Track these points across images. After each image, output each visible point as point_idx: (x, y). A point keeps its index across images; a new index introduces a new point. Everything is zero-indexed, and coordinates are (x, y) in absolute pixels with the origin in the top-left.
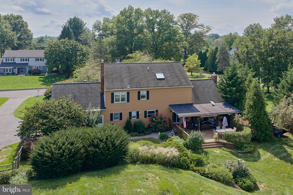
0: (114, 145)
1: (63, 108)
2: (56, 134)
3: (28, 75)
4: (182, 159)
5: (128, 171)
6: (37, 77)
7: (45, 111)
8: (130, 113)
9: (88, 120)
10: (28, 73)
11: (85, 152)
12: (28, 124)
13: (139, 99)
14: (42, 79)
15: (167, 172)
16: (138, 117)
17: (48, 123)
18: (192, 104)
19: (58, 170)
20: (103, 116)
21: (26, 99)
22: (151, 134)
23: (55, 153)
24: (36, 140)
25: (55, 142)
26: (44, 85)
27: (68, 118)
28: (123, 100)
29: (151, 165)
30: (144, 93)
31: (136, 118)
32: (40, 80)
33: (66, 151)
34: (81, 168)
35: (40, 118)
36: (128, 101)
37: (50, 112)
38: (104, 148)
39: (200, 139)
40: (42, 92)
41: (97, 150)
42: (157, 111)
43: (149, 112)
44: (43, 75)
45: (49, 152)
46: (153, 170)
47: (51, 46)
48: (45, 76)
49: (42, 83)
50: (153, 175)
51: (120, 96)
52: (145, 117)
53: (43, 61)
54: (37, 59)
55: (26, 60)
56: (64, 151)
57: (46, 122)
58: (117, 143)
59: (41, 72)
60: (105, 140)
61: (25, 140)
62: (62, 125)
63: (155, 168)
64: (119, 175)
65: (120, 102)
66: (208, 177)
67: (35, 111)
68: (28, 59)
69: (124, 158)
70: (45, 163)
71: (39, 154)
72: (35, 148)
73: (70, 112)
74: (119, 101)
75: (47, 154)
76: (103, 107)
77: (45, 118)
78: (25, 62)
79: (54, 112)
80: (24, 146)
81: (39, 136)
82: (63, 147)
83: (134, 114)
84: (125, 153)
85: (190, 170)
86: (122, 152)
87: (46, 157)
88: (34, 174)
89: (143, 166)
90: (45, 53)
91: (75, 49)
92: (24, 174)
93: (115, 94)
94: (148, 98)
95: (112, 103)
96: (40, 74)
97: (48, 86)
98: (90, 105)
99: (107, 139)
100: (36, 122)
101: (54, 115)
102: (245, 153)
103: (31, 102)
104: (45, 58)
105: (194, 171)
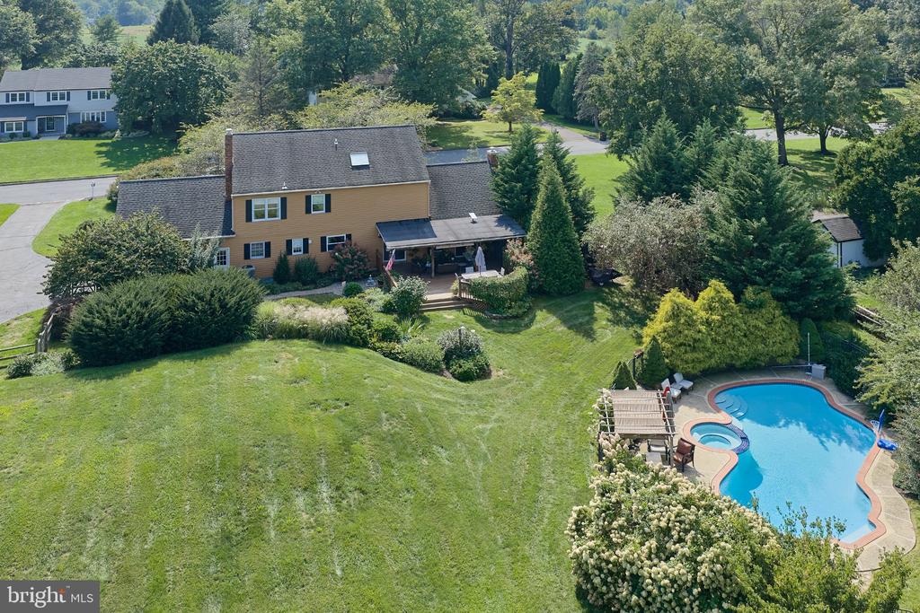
0: (223, 306)
1: (137, 236)
2: (117, 289)
3: (67, 139)
4: (354, 328)
5: (247, 350)
6: (91, 145)
7: (100, 244)
8: (289, 243)
9: (191, 260)
10: (67, 133)
11: (170, 319)
12: (64, 269)
13: (308, 211)
14: (104, 149)
15: (318, 351)
16: (306, 249)
17: (105, 268)
18: (427, 220)
19: (118, 349)
20: (228, 250)
21: (60, 207)
22: (330, 284)
23: (113, 321)
24: (81, 300)
25: (115, 301)
26: (109, 165)
27: (148, 256)
28: (272, 215)
29: (296, 341)
30: (318, 199)
31: (302, 253)
32: (99, 153)
33: (134, 316)
34: (162, 347)
35: (89, 257)
36: (284, 216)
37: (110, 245)
38: (204, 312)
39: (414, 293)
40: (103, 187)
41: (192, 314)
42: (349, 237)
43: (332, 240)
44: (107, 138)
45: (103, 319)
46: (294, 348)
47: (130, 62)
48: (114, 140)
49: (104, 160)
50: (290, 356)
51: (266, 206)
52: (323, 249)
53: (108, 98)
54: (91, 95)
55: (63, 98)
56: (129, 317)
57: (103, 265)
58: (232, 301)
59: (102, 129)
60: (208, 297)
61: (60, 301)
62: (134, 270)
63: (299, 345)
64: (227, 357)
65: (267, 218)
66: (396, 359)
67: (80, 242)
68: (68, 94)
69: (247, 329)
70: (95, 338)
71: (85, 324)
72: (77, 314)
73: (152, 245)
74: (263, 216)
75: (98, 322)
76: (227, 230)
77: (101, 256)
78: (59, 102)
79: (120, 245)
80: (57, 312)
81: (87, 293)
82: (128, 310)
83: (297, 244)
84: (248, 319)
85: (369, 348)
86: (242, 319)
87: (97, 327)
88: (76, 361)
89: (279, 341)
90: (114, 79)
91: (193, 69)
92: (58, 359)
93: (255, 202)
94: (328, 209)
95: (247, 221)
96: (99, 136)
97: (119, 170)
98: (198, 226)
99: (212, 295)
100: (82, 266)
101: (120, 251)
102: (505, 318)
103: (75, 214)
104: (114, 90)
105: (375, 350)
